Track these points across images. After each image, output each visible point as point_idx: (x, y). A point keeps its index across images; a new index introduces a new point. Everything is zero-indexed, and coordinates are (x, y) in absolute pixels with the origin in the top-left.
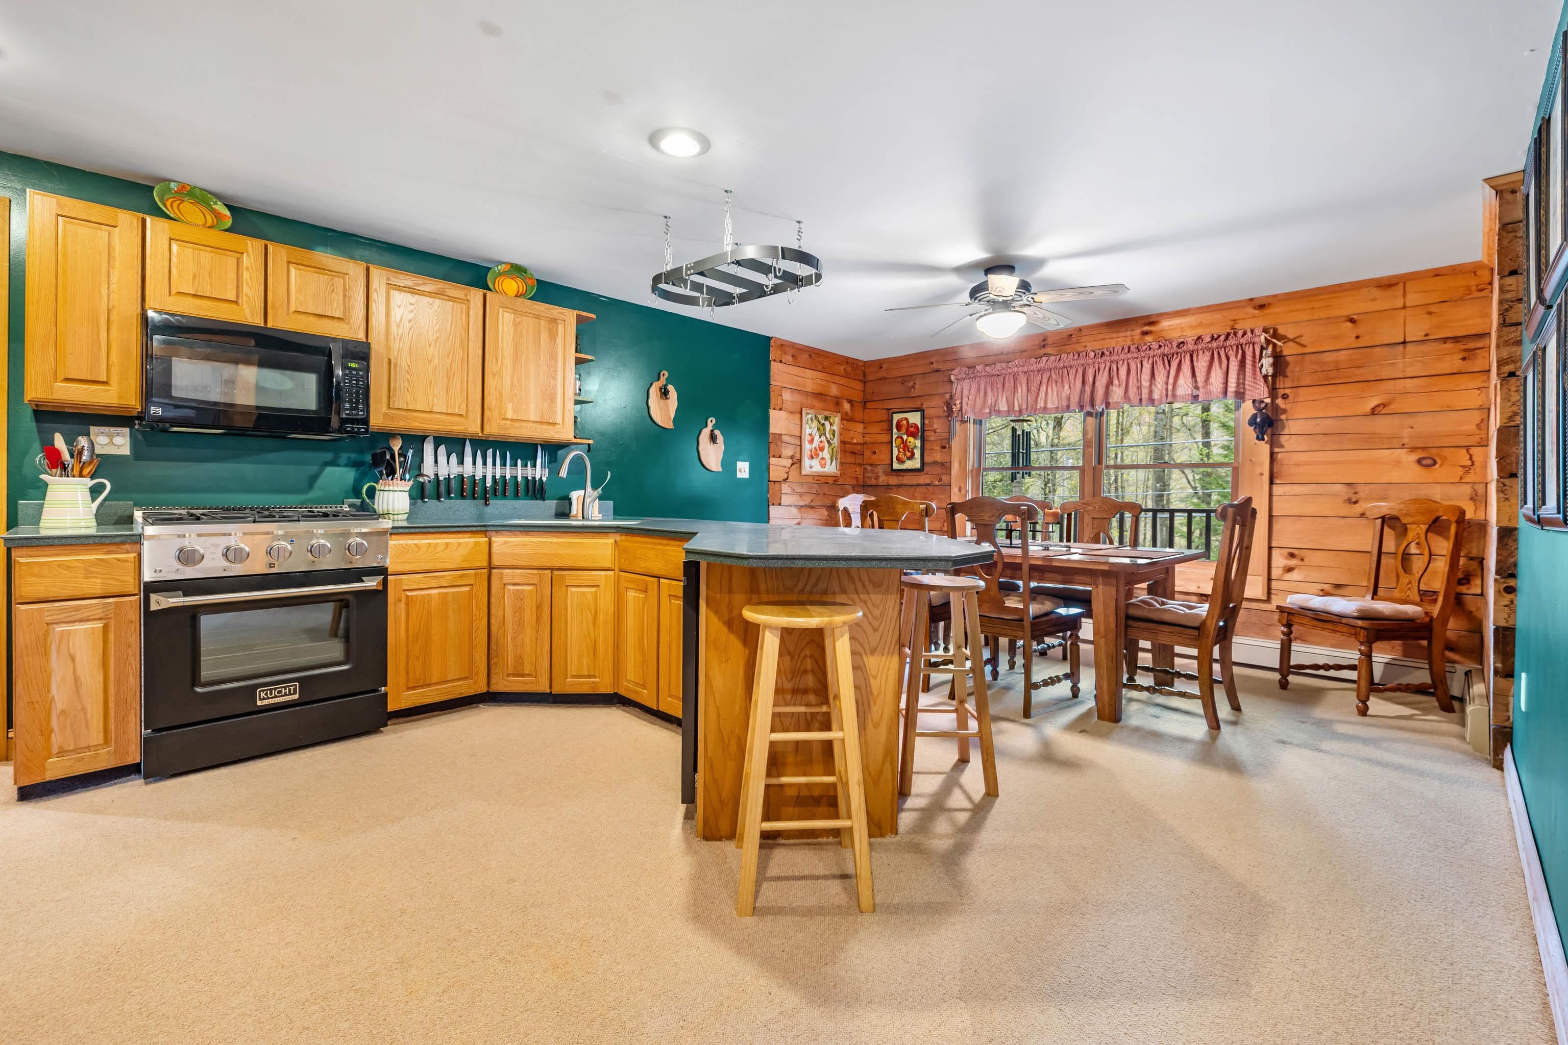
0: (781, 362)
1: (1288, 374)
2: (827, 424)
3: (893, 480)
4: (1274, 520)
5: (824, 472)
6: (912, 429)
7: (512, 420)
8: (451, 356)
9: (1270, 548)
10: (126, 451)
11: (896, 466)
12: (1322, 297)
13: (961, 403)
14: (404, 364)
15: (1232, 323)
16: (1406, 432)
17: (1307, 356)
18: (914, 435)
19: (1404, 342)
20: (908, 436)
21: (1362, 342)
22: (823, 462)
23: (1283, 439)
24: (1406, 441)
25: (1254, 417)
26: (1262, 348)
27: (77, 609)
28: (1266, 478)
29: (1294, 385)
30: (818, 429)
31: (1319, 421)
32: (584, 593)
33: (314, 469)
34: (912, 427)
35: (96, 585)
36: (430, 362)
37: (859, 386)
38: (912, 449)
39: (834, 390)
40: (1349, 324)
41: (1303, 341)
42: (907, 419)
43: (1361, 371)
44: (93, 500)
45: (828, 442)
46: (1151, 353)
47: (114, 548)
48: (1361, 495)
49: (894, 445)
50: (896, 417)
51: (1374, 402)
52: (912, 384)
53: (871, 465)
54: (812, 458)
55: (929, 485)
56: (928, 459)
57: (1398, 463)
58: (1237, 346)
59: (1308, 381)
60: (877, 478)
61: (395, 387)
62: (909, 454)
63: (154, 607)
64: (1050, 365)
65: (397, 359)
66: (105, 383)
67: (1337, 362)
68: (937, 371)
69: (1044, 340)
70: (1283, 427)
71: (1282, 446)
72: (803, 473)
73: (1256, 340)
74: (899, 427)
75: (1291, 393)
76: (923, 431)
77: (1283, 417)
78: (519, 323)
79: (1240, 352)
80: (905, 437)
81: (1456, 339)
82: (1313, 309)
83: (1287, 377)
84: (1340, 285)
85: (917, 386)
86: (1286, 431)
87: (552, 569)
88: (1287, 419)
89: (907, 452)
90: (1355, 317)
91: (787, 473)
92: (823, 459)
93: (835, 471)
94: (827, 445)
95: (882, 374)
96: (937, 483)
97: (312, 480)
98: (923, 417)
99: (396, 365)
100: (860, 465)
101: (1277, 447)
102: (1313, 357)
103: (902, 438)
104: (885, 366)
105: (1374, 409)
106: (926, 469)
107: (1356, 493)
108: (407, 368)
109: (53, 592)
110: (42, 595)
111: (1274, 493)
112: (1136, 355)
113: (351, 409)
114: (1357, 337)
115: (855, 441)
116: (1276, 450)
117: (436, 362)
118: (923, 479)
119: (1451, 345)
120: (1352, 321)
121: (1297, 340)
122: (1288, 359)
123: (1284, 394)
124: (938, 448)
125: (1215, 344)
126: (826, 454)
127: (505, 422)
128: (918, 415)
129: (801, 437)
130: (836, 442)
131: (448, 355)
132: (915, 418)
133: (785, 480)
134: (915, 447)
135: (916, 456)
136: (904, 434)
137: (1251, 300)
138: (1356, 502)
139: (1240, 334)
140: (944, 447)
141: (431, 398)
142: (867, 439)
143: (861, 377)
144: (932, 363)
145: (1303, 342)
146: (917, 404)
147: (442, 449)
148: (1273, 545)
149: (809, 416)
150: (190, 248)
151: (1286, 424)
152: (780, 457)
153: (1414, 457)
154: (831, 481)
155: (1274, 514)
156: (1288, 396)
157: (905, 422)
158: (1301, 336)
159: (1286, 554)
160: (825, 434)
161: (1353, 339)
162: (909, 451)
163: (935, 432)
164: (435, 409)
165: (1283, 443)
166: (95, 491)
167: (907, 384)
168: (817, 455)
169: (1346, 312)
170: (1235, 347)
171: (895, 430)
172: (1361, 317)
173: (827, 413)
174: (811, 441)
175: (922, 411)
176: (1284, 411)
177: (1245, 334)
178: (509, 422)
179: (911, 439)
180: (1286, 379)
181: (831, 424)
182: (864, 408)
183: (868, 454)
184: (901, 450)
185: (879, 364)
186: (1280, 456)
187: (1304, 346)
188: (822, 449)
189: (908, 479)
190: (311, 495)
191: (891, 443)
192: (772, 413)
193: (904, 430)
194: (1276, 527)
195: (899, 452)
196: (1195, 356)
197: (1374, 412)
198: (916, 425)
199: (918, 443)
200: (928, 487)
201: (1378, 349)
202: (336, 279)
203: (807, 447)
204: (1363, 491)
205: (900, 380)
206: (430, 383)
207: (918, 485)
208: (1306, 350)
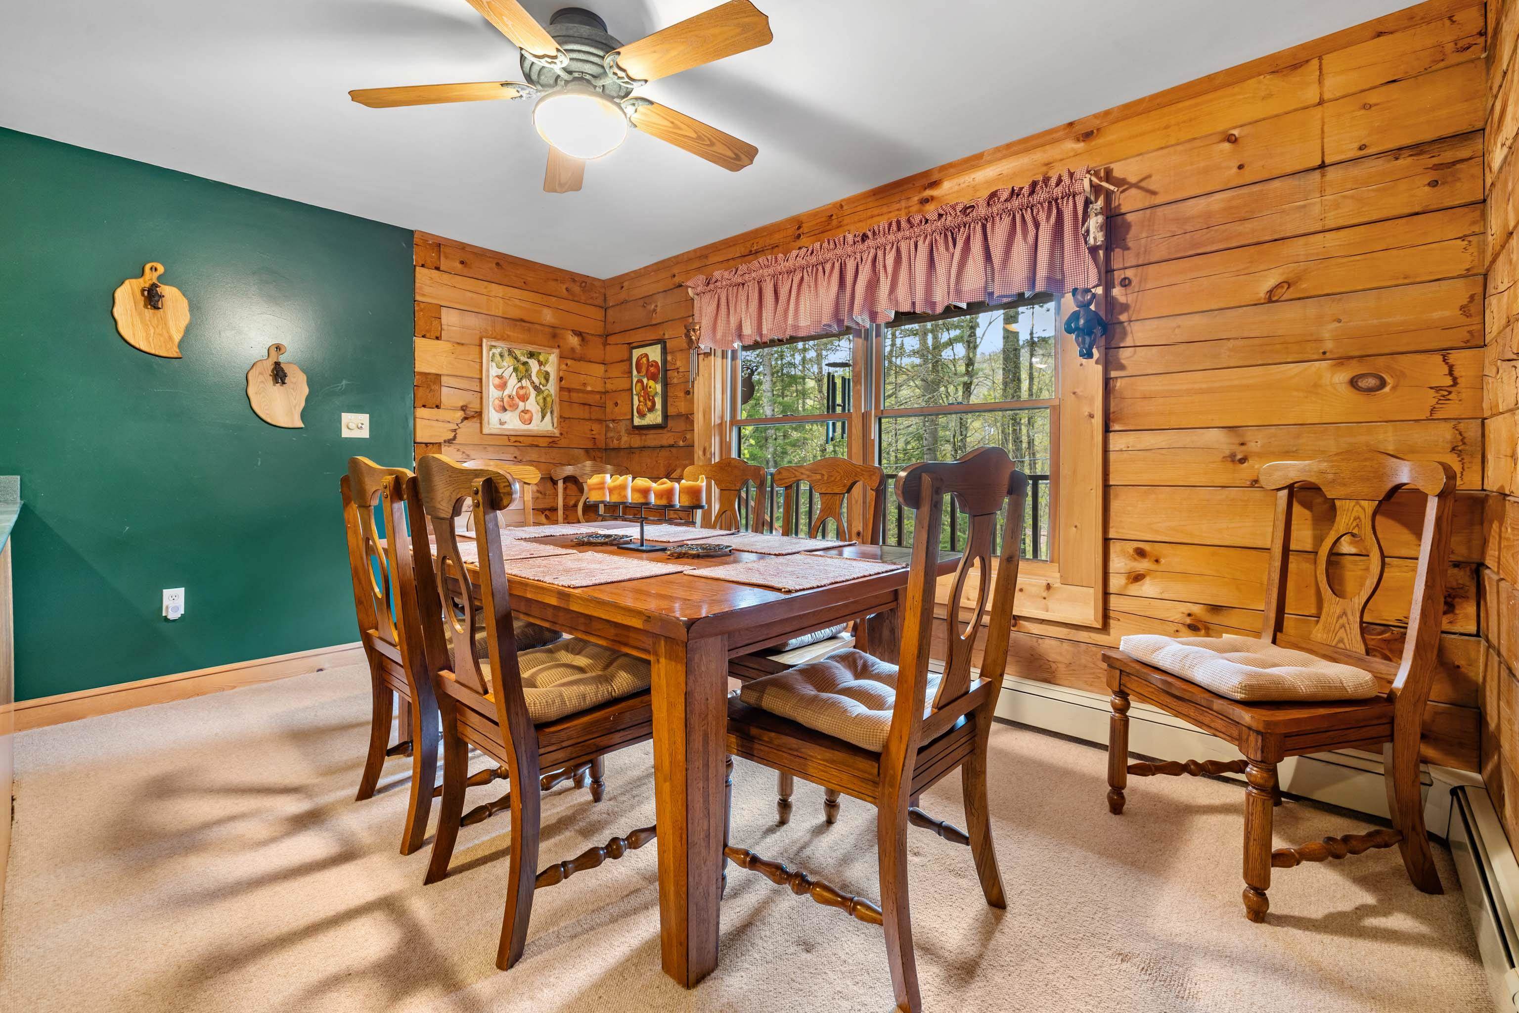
0: (437, 269)
1: (1130, 244)
2: (534, 364)
3: (636, 441)
4: (1112, 491)
5: (530, 431)
6: (652, 369)
9: (1106, 541)
11: (637, 421)
12: (1180, 105)
13: (700, 328)
15: (1044, 169)
16: (1328, 331)
17: (1159, 210)
18: (653, 377)
19: (1322, 166)
20: (648, 379)
21: (1248, 176)
22: (527, 416)
23: (1124, 355)
24: (1329, 345)
25: (1075, 316)
26: (1087, 203)
28: (1098, 421)
29: (1140, 262)
30: (516, 370)
31: (1179, 321)
34: (653, 366)
37: (599, 314)
38: (653, 397)
39: (548, 316)
40: (1227, 146)
41: (1152, 185)
42: (646, 355)
43: (1248, 226)
45: (536, 388)
46: (929, 228)
48: (1253, 447)
49: (634, 392)
50: (635, 354)
51: (1271, 281)
52: (653, 307)
53: (613, 421)
54: (505, 410)
55: (673, 446)
57: (1314, 388)
58: (1050, 203)
59: (1161, 252)
60: (619, 439)
62: (650, 404)
64: (801, 262)
67: (1208, 215)
68: (680, 286)
69: (795, 226)
70: (1124, 334)
71: (1122, 367)
72: (486, 431)
73: (1077, 187)
74: (638, 366)
75: (1136, 275)
76: (665, 370)
77: (1123, 317)
79: (1054, 211)
80: (645, 380)
81: (1417, 149)
82: (1167, 127)
83: (1128, 249)
84: (1210, 78)
85: (658, 309)
86: (1129, 341)
88: (1130, 321)
89: (648, 402)
90: (1236, 132)
91: (455, 430)
92: (525, 411)
93: (550, 428)
94: (533, 393)
95: (623, 295)
96: (681, 443)
98: (664, 352)
100: (600, 421)
101: (1116, 370)
102: (1168, 210)
103: (642, 382)
104: (626, 284)
105: (1271, 292)
107: (1242, 444)
111: (1112, 447)
112: (907, 233)
114: (1241, 167)
115: (589, 388)
116: (1113, 374)
118: (664, 438)
119: (1410, 160)
120: (1231, 139)
121: (1143, 184)
122: (1130, 218)
123: (1125, 279)
124: (682, 394)
125: (1016, 203)
126: (532, 404)
128: (658, 348)
129: (481, 379)
130: (552, 388)
132: (654, 353)
133: (450, 442)
134: (656, 393)
135: (657, 406)
136: (643, 376)
137: (1071, 124)
138: (1243, 461)
139: (1053, 181)
140: (687, 393)
142: (609, 387)
143: (599, 301)
144: (674, 276)
145: (1152, 187)
146: (658, 333)
148: (1111, 536)
149: (497, 351)
151: (1128, 329)
152: (438, 407)
153: (1342, 377)
154: (543, 442)
155: (1111, 483)
156: (1130, 282)
157: (644, 360)
158: (1149, 176)
159: (1131, 551)
160: (529, 377)
161: (1235, 170)
162: (650, 399)
163: (678, 372)
165: (1123, 362)
167: (648, 307)
168: (516, 407)
169: (1221, 127)
170: (1046, 205)
171: (635, 372)
172: (1246, 130)
173: (531, 348)
174: (503, 386)
175: (662, 342)
176: (1125, 307)
177: (1059, 181)
179: (651, 383)
180: (1126, 252)
181: (541, 363)
182: (605, 344)
183: (610, 405)
184: (642, 399)
185: (619, 282)
186: (1119, 384)
187: (1153, 193)
188: (524, 398)
189: (652, 439)
191: (631, 389)
192: (419, 342)
193: (644, 370)
194: (1115, 505)
195: (640, 401)
196: (989, 225)
197: (1271, 298)
198: (656, 362)
199: (659, 387)
200: (671, 449)
201: (1276, 184)
203: (493, 394)
204: (1256, 442)
207: (662, 447)
208: (1158, 200)
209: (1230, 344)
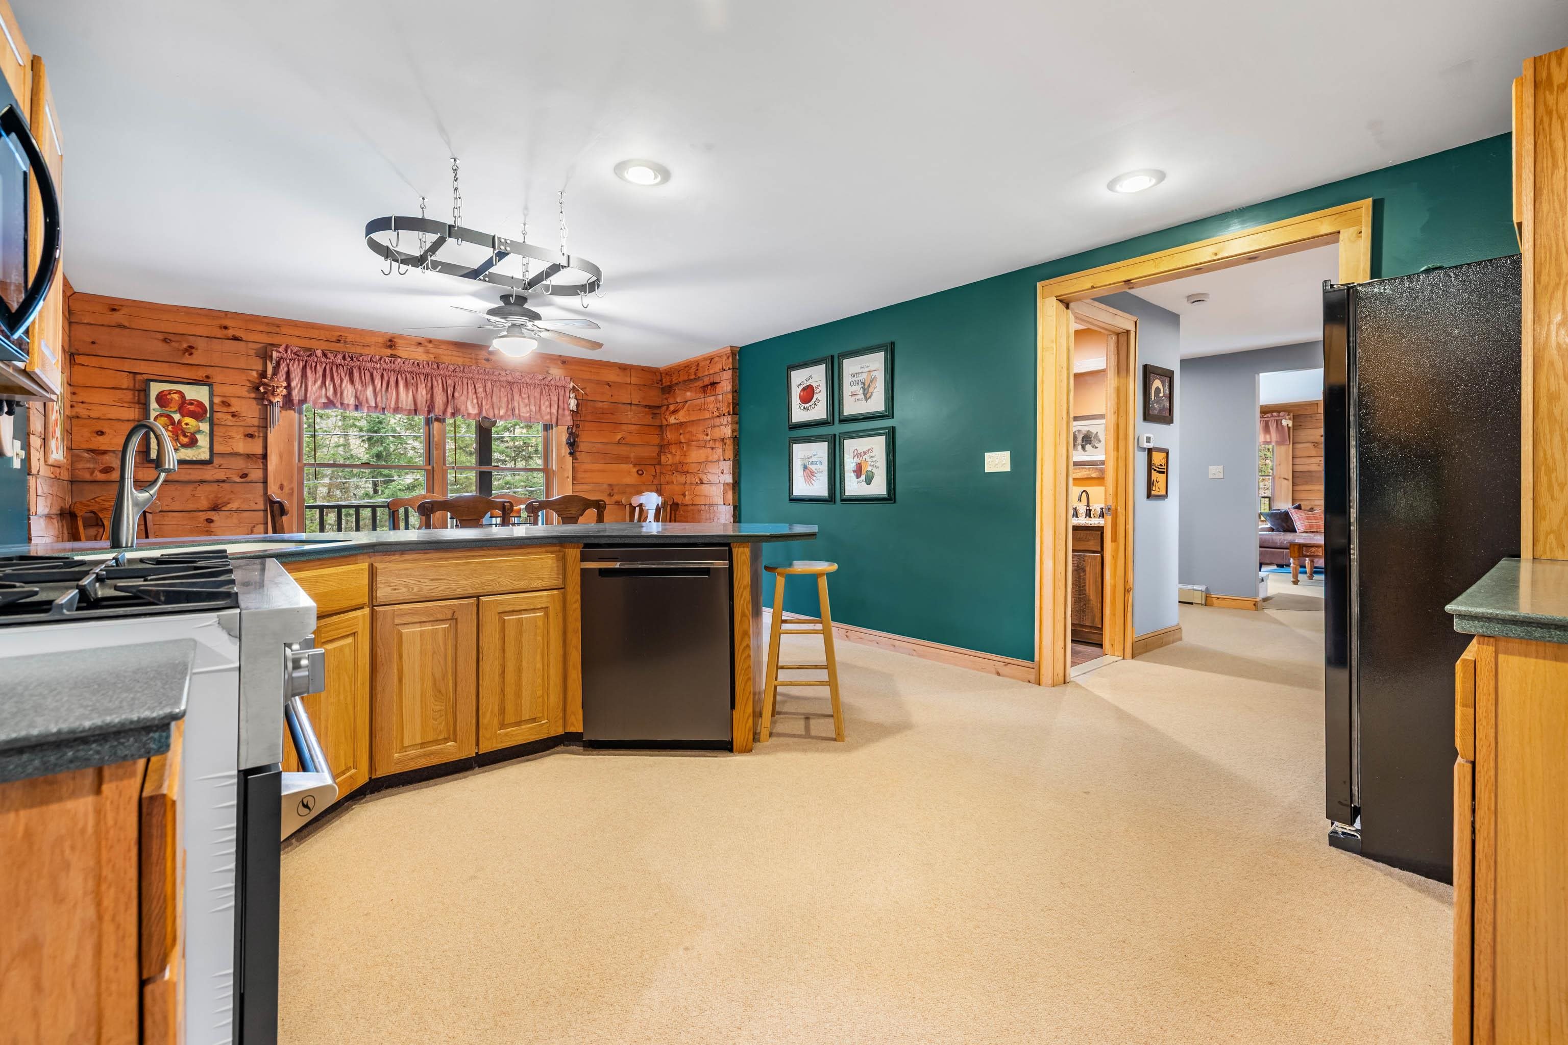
1: (582, 412)
5: (58, 461)
6: (191, 408)
13: (289, 388)
16: (632, 455)
17: (589, 402)
18: (196, 416)
19: (631, 404)
20: (183, 416)
21: (614, 399)
22: (57, 444)
23: (580, 455)
24: (632, 460)
25: (568, 439)
26: (570, 392)
28: (570, 480)
29: (586, 420)
31: (593, 444)
34: (191, 404)
38: (192, 434)
40: (608, 387)
41: (589, 392)
42: (179, 393)
43: (613, 416)
45: (59, 412)
48: (615, 492)
50: (156, 389)
51: (619, 436)
52: (184, 346)
53: (92, 451)
54: (53, 437)
55: (223, 481)
56: (218, 448)
57: (629, 472)
58: (555, 387)
59: (589, 418)
60: (107, 470)
62: (185, 440)
67: (603, 409)
68: (235, 338)
69: (390, 341)
70: (580, 447)
72: (48, 462)
74: (162, 399)
75: (584, 425)
76: (212, 411)
77: (577, 440)
79: (557, 391)
80: (177, 417)
81: (650, 407)
82: (591, 372)
85: (196, 352)
86: (581, 450)
88: (579, 442)
89: (181, 438)
90: (610, 383)
91: (39, 460)
92: (57, 439)
93: (62, 458)
94: (59, 417)
95: (117, 319)
96: (237, 479)
98: (211, 395)
100: (70, 449)
101: (577, 460)
102: (592, 403)
103: (170, 417)
104: (124, 310)
105: (619, 440)
106: (217, 461)
107: (612, 490)
114: (612, 396)
116: (574, 461)
118: (209, 474)
119: (648, 409)
120: (609, 385)
121: (587, 390)
122: (583, 402)
123: (580, 425)
124: (241, 436)
126: (58, 432)
128: (204, 390)
130: (63, 413)
132: (198, 394)
133: (38, 472)
134: (199, 431)
135: (199, 443)
136: (175, 412)
138: (613, 495)
140: (251, 436)
142: (82, 411)
144: (223, 327)
146: (200, 374)
151: (581, 445)
152: (35, 434)
153: (635, 470)
154: (57, 473)
156: (582, 427)
157: (175, 396)
161: (610, 396)
162: (185, 436)
163: (233, 416)
165: (578, 457)
167: (175, 345)
168: (55, 432)
169: (607, 379)
171: (154, 405)
172: (613, 384)
174: (53, 410)
175: (211, 385)
176: (578, 436)
179: (189, 420)
180: (581, 415)
183: (83, 434)
184: (171, 434)
185: (114, 306)
187: (589, 396)
188: (57, 424)
193: (173, 406)
197: (619, 442)
198: (200, 404)
199: (205, 427)
200: (221, 484)
201: (621, 405)
203: (51, 419)
204: (616, 489)
205: (161, 336)
207: (204, 482)
208: (589, 398)
209: (610, 455)
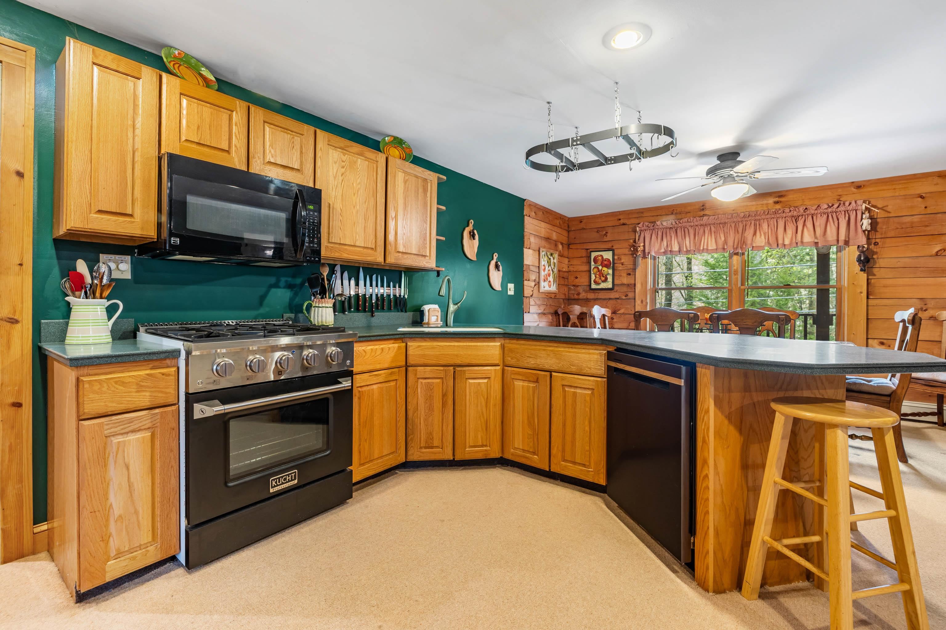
0: (529, 216)
1: (878, 230)
2: (552, 258)
3: (591, 296)
4: (869, 321)
5: (550, 291)
6: (606, 262)
7: (403, 253)
8: (367, 203)
9: (867, 339)
10: (128, 276)
11: (593, 286)
12: (901, 182)
13: (644, 246)
14: (339, 210)
15: (838, 197)
17: (891, 219)
18: (607, 266)
20: (602, 267)
21: (929, 211)
22: (550, 284)
23: (875, 271)
25: (859, 256)
26: (863, 214)
27: (131, 421)
28: (864, 294)
29: (883, 237)
30: (548, 262)
31: (899, 260)
32: (479, 383)
33: (263, 290)
34: (606, 261)
35: (145, 399)
36: (354, 207)
37: (565, 233)
38: (606, 275)
39: (554, 236)
40: (920, 199)
41: (889, 208)
42: (602, 256)
43: (928, 228)
44: (109, 318)
45: (552, 270)
46: (784, 215)
47: (157, 364)
48: (929, 306)
49: (592, 272)
50: (593, 255)
51: (938, 248)
52: (604, 232)
53: (574, 286)
54: (545, 281)
55: (618, 299)
56: (616, 282)
58: (845, 212)
59: (892, 234)
60: (578, 294)
61: (332, 225)
62: (603, 279)
63: (197, 415)
64: (710, 221)
65: (334, 204)
66: (131, 216)
67: (912, 223)
68: (624, 224)
69: (703, 206)
70: (875, 263)
71: (874, 275)
72: (541, 291)
73: (859, 208)
74: (595, 260)
75: (880, 242)
76: (614, 263)
77: (875, 257)
78: (407, 180)
79: (847, 215)
80: (600, 268)
82: (895, 189)
83: (878, 231)
84: (915, 175)
85: (608, 235)
86: (877, 265)
87: (455, 366)
88: (878, 258)
89: (602, 278)
90: (924, 195)
91: (533, 291)
92: (550, 281)
93: (555, 289)
94: (551, 272)
95: (582, 225)
96: (624, 298)
97: (262, 298)
98: (614, 255)
99: (333, 208)
100: (567, 285)
101: (871, 276)
103: (598, 268)
104: (584, 221)
105: (937, 252)
106: (616, 288)
107: (925, 305)
108: (340, 211)
109: (113, 407)
110: (102, 411)
111: (869, 304)
112: (773, 216)
113: (310, 242)
114: (926, 207)
115: (564, 270)
116: (870, 277)
117: (358, 207)
118: (613, 295)
120: (922, 197)
121: (884, 208)
122: (878, 220)
123: (876, 242)
124: (625, 275)
125: (830, 210)
126: (551, 279)
127: (398, 254)
128: (610, 253)
129: (539, 267)
130: (556, 270)
131: (365, 202)
132: (608, 255)
133: (532, 296)
134: (608, 274)
135: (608, 280)
136: (599, 265)
137: (853, 182)
138: (926, 310)
139: (847, 204)
140: (629, 274)
141: (354, 235)
142: (571, 269)
143: (567, 229)
144: (620, 220)
145: (888, 210)
146: (609, 246)
147: (346, 275)
148: (869, 337)
149: (543, 253)
150: (195, 103)
151: (877, 261)
152: (529, 280)
154: (553, 296)
155: (869, 318)
156: (878, 244)
157: (600, 258)
158: (887, 206)
159: (878, 343)
160: (550, 265)
161: (924, 208)
162: (603, 277)
163: (622, 265)
164: (358, 244)
165: (876, 273)
166: (111, 311)
167: (601, 233)
168: (547, 279)
169: (918, 192)
170: (843, 213)
171: (593, 263)
172: (928, 195)
173: (552, 251)
174: (544, 270)
175: (613, 250)
176: (876, 253)
177: (850, 204)
178: (400, 254)
179: (605, 269)
180: (877, 233)
181: (554, 259)
182: (569, 248)
183: (571, 278)
184: (598, 276)
185: (580, 220)
186: (873, 281)
187: (889, 212)
188: (549, 275)
189: (602, 295)
190: (262, 311)
191: (590, 271)
192: (525, 250)
193: (599, 263)
194: (870, 326)
195: (596, 277)
196: (815, 217)
197: (937, 254)
198: (609, 260)
199: (610, 271)
200: (617, 300)
201: (940, 215)
202: (296, 138)
203: (543, 273)
204: (931, 304)
205: (596, 230)
206: (354, 223)
207: (610, 299)
209: (921, 269)
